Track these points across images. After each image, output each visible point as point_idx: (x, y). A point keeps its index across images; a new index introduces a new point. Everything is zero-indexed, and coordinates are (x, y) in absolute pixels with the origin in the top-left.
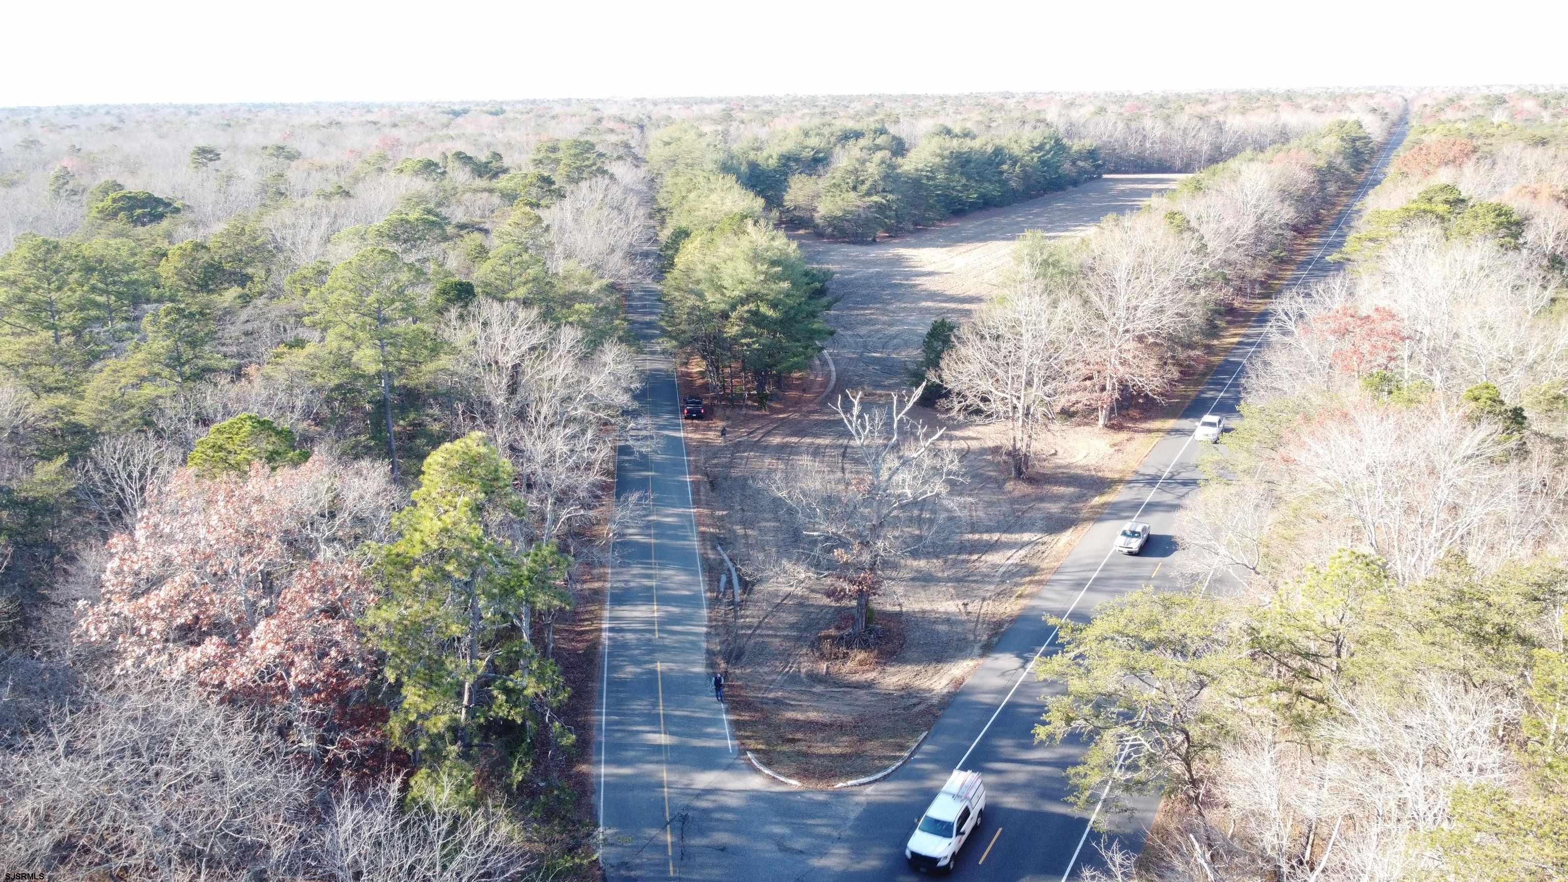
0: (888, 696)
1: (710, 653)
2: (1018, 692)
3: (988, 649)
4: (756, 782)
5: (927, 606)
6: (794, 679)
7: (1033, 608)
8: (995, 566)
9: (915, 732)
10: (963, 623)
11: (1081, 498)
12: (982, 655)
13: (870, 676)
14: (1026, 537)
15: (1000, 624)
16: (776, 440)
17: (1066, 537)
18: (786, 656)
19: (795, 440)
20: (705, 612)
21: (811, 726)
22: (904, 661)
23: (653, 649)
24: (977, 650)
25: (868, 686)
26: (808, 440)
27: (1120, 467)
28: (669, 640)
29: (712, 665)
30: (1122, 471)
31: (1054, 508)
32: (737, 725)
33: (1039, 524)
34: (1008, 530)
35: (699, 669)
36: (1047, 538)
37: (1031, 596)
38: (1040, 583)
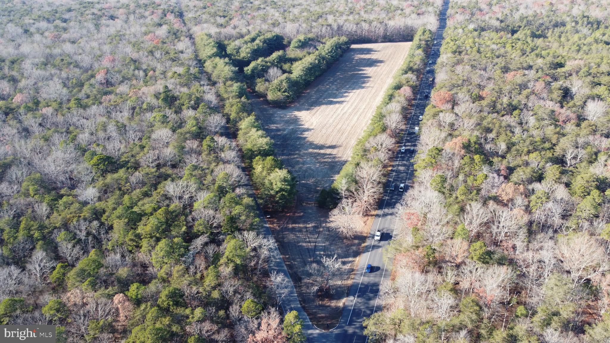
0: (333, 309)
1: (299, 301)
2: (355, 306)
3: (348, 295)
4: (317, 331)
5: (335, 283)
6: (316, 306)
7: (354, 282)
8: (345, 269)
9: (339, 317)
10: (342, 287)
11: (359, 244)
12: (348, 296)
13: (328, 304)
14: (350, 259)
15: (349, 287)
16: (290, 226)
17: (358, 259)
18: (313, 301)
19: (294, 225)
20: (295, 290)
21: (322, 318)
22: (333, 299)
23: (290, 301)
24: (346, 295)
25: (329, 306)
26: (297, 225)
27: (366, 231)
28: (292, 298)
29: (301, 304)
30: (367, 233)
31: (354, 248)
32: (310, 319)
33: (352, 254)
34: (346, 257)
35: (299, 306)
36: (354, 259)
37: (353, 279)
38: (354, 274)
